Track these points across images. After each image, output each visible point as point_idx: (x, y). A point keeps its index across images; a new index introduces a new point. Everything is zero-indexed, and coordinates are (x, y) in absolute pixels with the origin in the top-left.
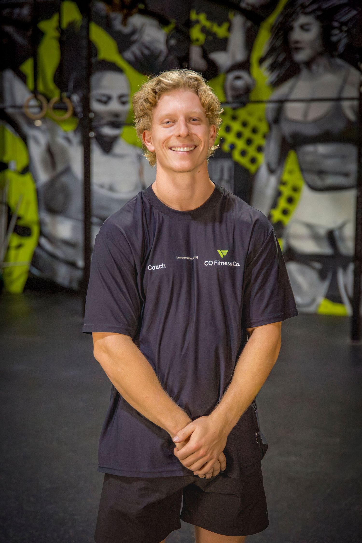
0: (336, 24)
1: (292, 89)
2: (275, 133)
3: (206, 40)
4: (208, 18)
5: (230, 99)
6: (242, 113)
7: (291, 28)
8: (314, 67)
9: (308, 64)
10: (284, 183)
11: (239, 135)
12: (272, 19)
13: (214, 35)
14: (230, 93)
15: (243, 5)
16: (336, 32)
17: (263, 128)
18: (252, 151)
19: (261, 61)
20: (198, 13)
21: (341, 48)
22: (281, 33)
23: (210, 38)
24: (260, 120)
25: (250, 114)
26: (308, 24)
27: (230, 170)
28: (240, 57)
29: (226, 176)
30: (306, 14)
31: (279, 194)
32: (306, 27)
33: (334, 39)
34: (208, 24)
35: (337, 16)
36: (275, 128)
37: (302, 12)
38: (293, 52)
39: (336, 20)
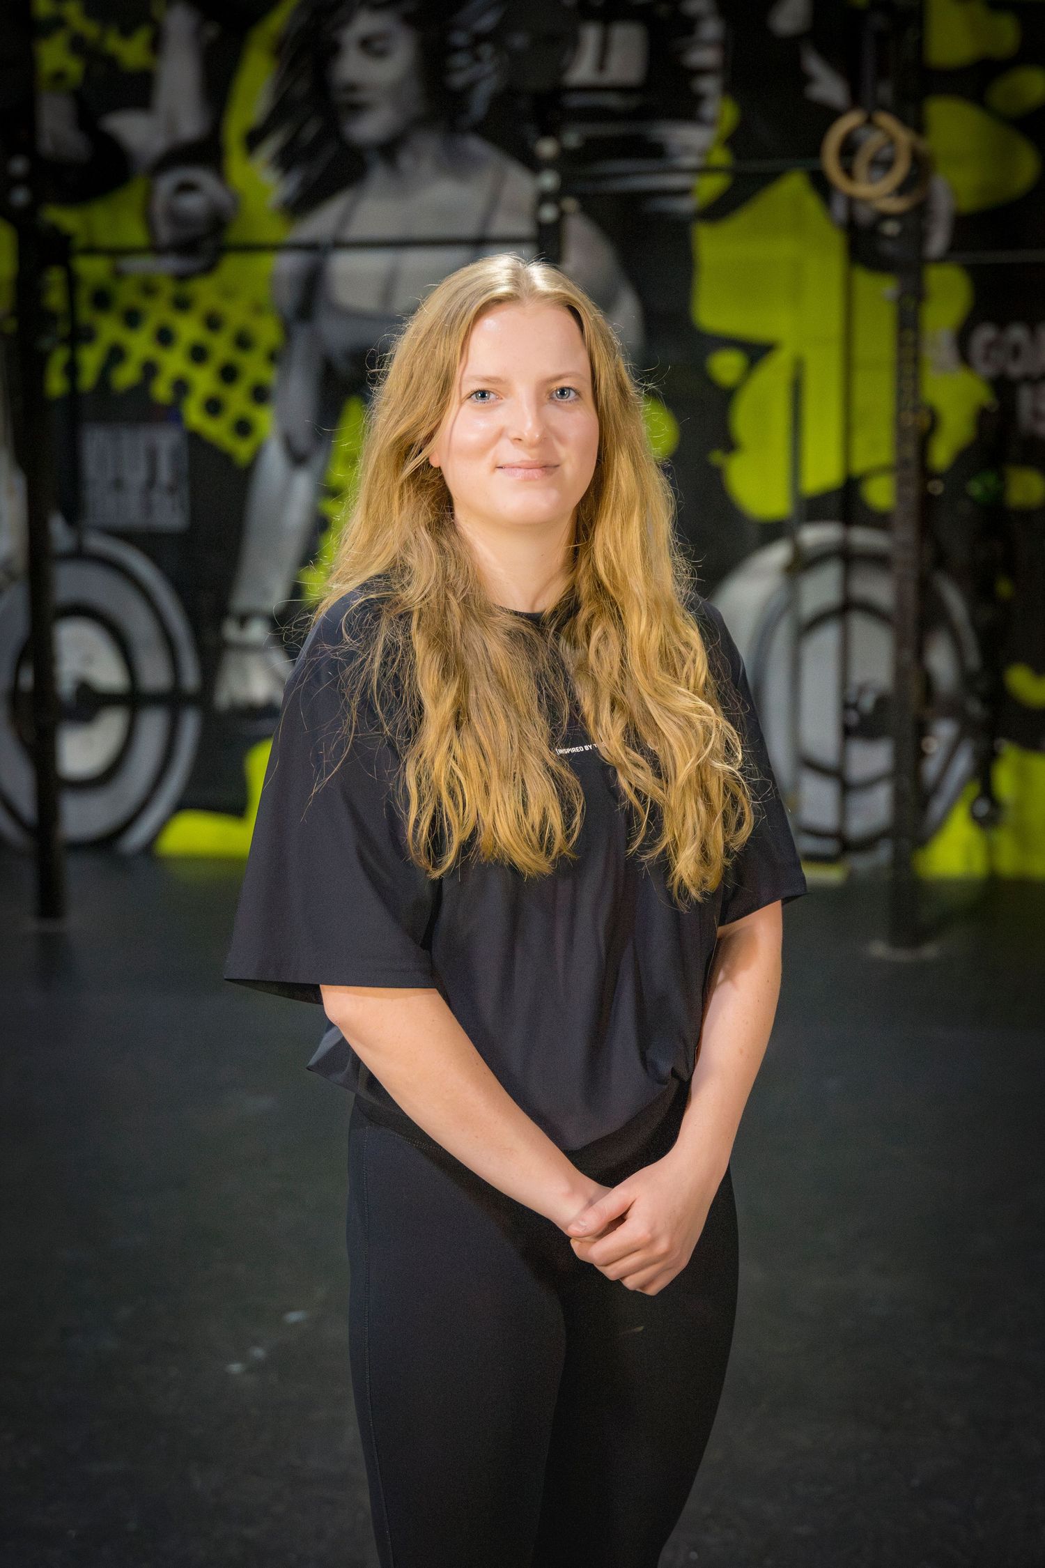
0: (459, 38)
1: (345, 220)
2: (300, 348)
3: (87, 73)
4: (90, 14)
5: (167, 242)
6: (206, 292)
7: (334, 50)
8: (406, 160)
9: (390, 149)
10: (335, 494)
11: (198, 354)
12: (277, 22)
13: (111, 62)
14: (164, 229)
16: (460, 60)
17: (267, 332)
18: (237, 401)
19: (253, 140)
21: (479, 104)
22: (306, 60)
23: (100, 70)
24: (258, 309)
25: (228, 293)
26: (383, 36)
27: (175, 454)
28: (190, 126)
29: (165, 474)
30: (374, 7)
32: (378, 45)
33: (458, 80)
34: (90, 29)
35: (461, 17)
36: (301, 332)
37: (363, 2)
38: (344, 116)
39: (461, 27)
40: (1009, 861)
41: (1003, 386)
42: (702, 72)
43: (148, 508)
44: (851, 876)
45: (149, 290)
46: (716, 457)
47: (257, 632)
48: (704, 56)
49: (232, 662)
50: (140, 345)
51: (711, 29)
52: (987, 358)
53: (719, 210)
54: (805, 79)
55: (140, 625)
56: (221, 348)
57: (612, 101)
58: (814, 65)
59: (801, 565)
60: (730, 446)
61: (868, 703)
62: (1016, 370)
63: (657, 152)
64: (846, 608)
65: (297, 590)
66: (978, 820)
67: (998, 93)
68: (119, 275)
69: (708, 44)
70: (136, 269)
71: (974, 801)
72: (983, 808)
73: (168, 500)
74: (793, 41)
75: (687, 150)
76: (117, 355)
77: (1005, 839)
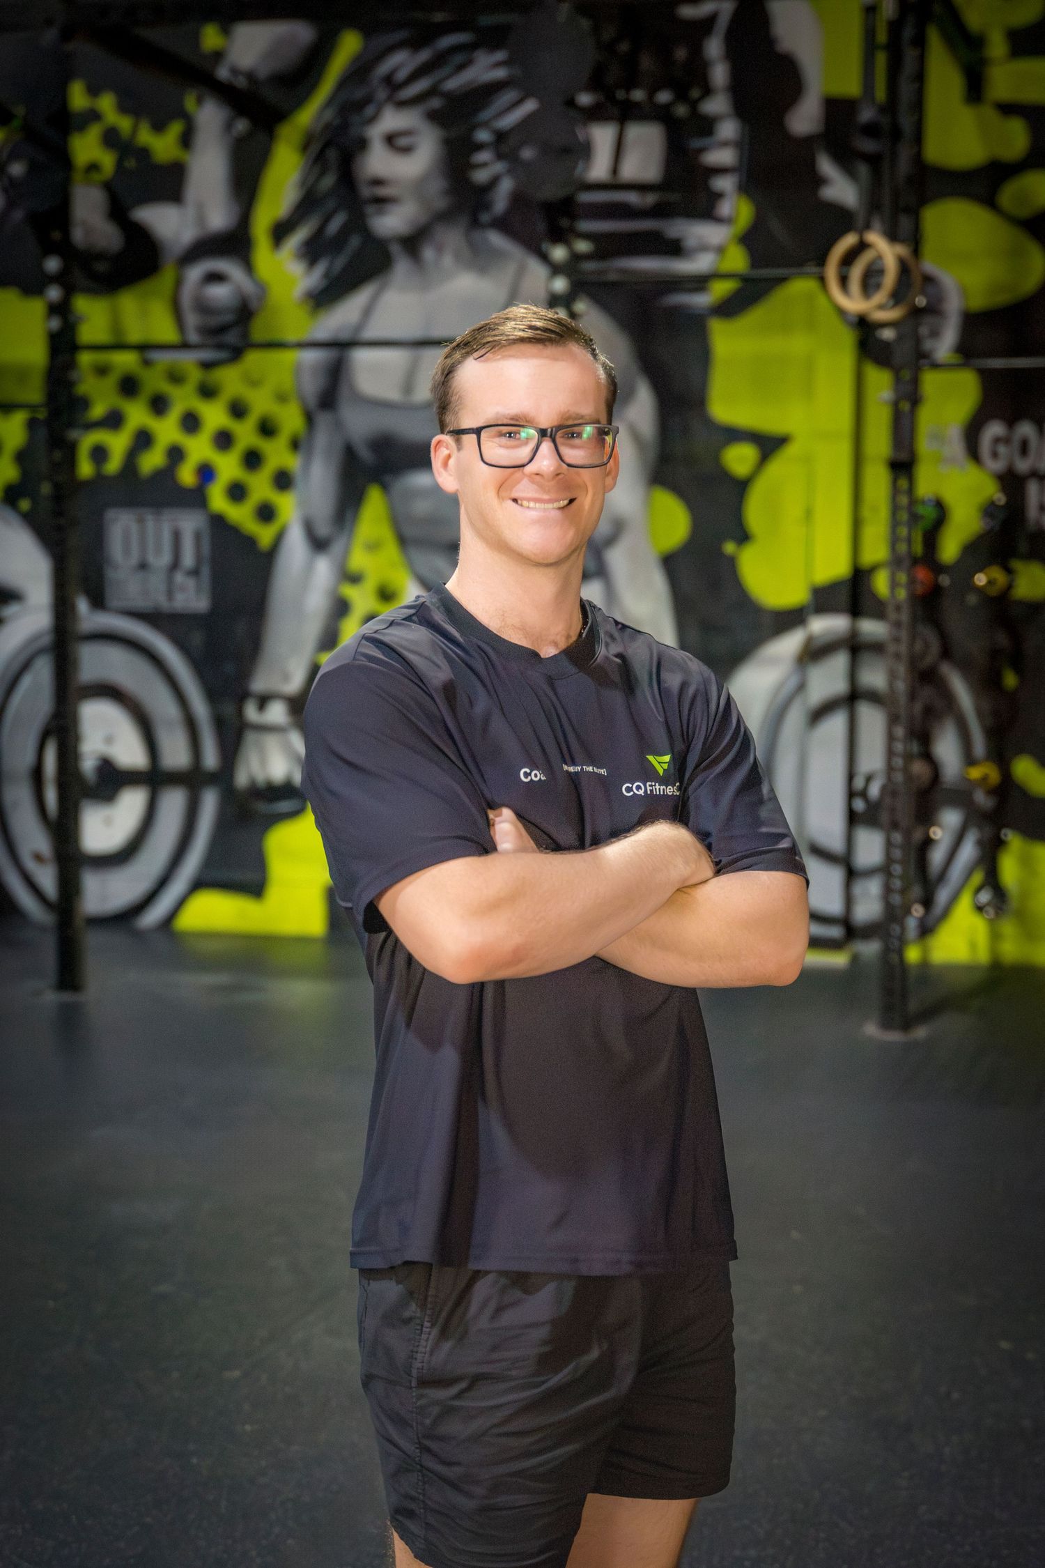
0: (483, 136)
1: (367, 312)
2: (323, 438)
3: (119, 165)
4: (123, 108)
5: (193, 337)
6: (231, 379)
7: (362, 144)
8: (428, 253)
9: (413, 243)
10: (355, 579)
11: (224, 440)
12: (307, 116)
13: (144, 154)
14: (192, 319)
15: (223, 73)
16: (483, 156)
17: (291, 420)
18: (260, 487)
19: (280, 232)
20: (94, 91)
21: (501, 200)
22: (332, 154)
23: (131, 163)
24: (282, 398)
25: (254, 383)
26: (407, 133)
27: (198, 537)
28: (219, 218)
29: (188, 559)
30: (402, 104)
31: (341, 608)
32: (402, 142)
33: (481, 176)
34: (125, 124)
35: (485, 115)
36: (323, 420)
37: (390, 99)
38: (370, 209)
39: (485, 124)
40: (1011, 950)
41: (1011, 482)
42: (721, 171)
43: (171, 591)
44: (855, 959)
45: (176, 378)
46: (729, 548)
47: (277, 713)
48: (722, 156)
49: (251, 740)
50: (167, 430)
51: (728, 129)
52: (995, 455)
53: (732, 307)
54: (819, 181)
55: (162, 705)
57: (632, 198)
58: (828, 168)
59: (814, 653)
60: (744, 537)
61: (875, 790)
62: (1022, 466)
63: (675, 249)
64: (853, 697)
66: (980, 909)
67: (1008, 195)
68: (147, 363)
69: (725, 144)
70: (164, 359)
71: (978, 890)
72: (985, 897)
73: (191, 583)
74: (808, 143)
75: (704, 248)
76: (144, 439)
77: (1008, 928)
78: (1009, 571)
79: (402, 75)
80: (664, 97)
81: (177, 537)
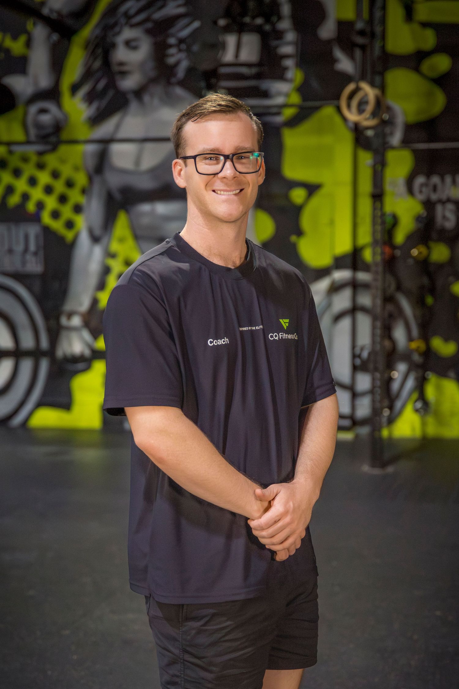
0: (172, 41)
1: (118, 127)
2: (96, 188)
5: (33, 138)
6: (51, 160)
7: (113, 45)
8: (146, 98)
9: (139, 93)
10: (113, 256)
11: (48, 190)
12: (87, 31)
13: (8, 51)
14: (33, 132)
15: (45, 11)
16: (173, 51)
17: (81, 179)
18: (67, 212)
19: (74, 89)
21: (181, 72)
22: (100, 51)
24: (76, 169)
25: (63, 161)
26: (135, 40)
27: (37, 237)
28: (45, 82)
29: (32, 247)
30: (132, 26)
31: (106, 270)
32: (133, 44)
33: (171, 61)
35: (173, 31)
36: (97, 180)
37: (126, 23)
38: (117, 77)
39: (173, 35)
40: (432, 430)
41: (429, 205)
42: (287, 56)
43: (24, 263)
44: (357, 436)
45: (25, 159)
46: (293, 238)
47: (76, 321)
48: (287, 49)
49: (64, 334)
50: (21, 185)
51: (290, 36)
52: (421, 192)
53: (293, 122)
54: (334, 61)
55: (20, 317)
56: (59, 187)
57: (244, 70)
58: (338, 54)
59: (335, 289)
60: (300, 233)
61: (365, 354)
62: (434, 197)
63: (266, 94)
64: (354, 310)
65: (95, 302)
66: (417, 411)
67: (425, 66)
68: (11, 152)
69: (289, 43)
70: (19, 150)
71: (416, 401)
72: (419, 405)
73: (34, 259)
74: (329, 42)
75: (279, 94)
76: (10, 190)
77: (430, 420)
78: (428, 248)
79: (132, 12)
80: (259, 21)
81: (27, 238)
